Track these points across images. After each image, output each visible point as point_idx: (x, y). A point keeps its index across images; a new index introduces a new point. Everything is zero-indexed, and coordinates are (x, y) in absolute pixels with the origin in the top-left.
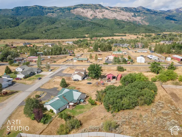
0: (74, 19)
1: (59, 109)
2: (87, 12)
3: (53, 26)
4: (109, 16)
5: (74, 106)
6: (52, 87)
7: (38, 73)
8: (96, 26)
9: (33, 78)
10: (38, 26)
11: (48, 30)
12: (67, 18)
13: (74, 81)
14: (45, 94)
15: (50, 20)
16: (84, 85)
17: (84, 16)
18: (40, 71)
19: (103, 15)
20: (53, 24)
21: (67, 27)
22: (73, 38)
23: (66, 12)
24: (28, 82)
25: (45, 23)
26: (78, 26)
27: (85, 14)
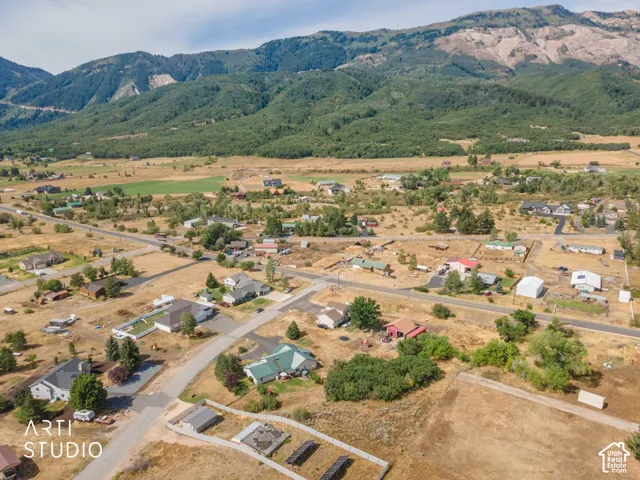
0: (444, 72)
1: (262, 379)
2: (499, 41)
3: (362, 106)
4: (592, 50)
5: (287, 378)
6: (273, 334)
7: (262, 294)
8: (515, 104)
9: (250, 308)
10: (318, 107)
11: (346, 121)
12: (418, 70)
13: (317, 328)
14: (256, 347)
15: (359, 83)
16: (332, 341)
17: (486, 57)
18: (268, 289)
19: (563, 49)
20: (365, 99)
21: (408, 109)
22: (415, 154)
23: (417, 48)
24: (238, 314)
25: (340, 94)
26: (449, 104)
27: (490, 50)
